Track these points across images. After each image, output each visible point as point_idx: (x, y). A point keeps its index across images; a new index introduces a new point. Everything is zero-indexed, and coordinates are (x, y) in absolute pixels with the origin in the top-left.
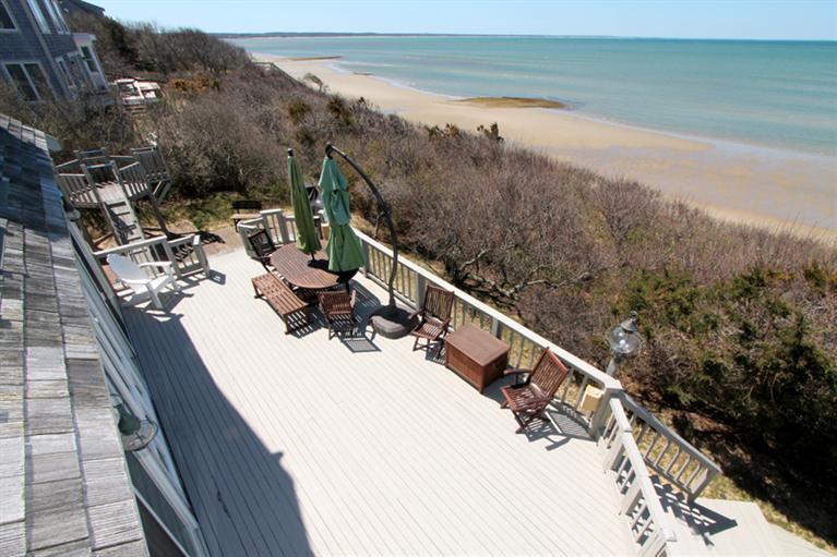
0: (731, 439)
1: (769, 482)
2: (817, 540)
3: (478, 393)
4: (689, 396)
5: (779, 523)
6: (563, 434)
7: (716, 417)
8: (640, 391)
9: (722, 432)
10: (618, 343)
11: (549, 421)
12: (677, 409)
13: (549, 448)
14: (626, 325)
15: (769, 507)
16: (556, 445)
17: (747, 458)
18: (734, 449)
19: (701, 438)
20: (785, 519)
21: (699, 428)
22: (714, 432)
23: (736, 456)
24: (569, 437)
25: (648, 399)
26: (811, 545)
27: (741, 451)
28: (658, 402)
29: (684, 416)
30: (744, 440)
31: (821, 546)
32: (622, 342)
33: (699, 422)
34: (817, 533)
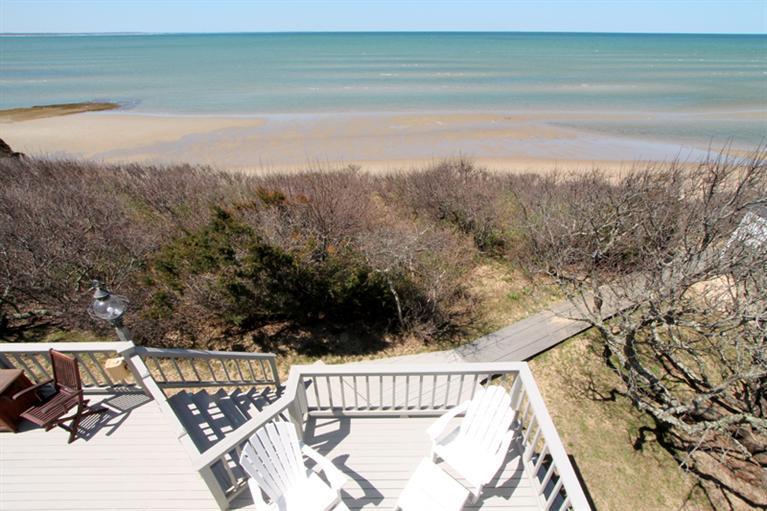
0: (294, 329)
1: (325, 341)
2: (358, 357)
3: (12, 434)
4: (239, 317)
5: (337, 362)
6: (124, 412)
7: (280, 319)
8: (222, 333)
9: (288, 327)
10: (105, 312)
11: (107, 409)
12: (253, 330)
13: (109, 434)
14: (98, 294)
15: (330, 358)
16: (117, 426)
17: (308, 335)
18: (298, 334)
19: (276, 340)
20: (339, 358)
21: (273, 334)
22: (282, 330)
23: (302, 338)
24: (129, 411)
25: (231, 335)
26: (356, 363)
27: (303, 333)
28: (239, 333)
29: (260, 332)
30: (302, 325)
31: (360, 360)
32: (109, 309)
33: (271, 330)
34: (356, 354)
